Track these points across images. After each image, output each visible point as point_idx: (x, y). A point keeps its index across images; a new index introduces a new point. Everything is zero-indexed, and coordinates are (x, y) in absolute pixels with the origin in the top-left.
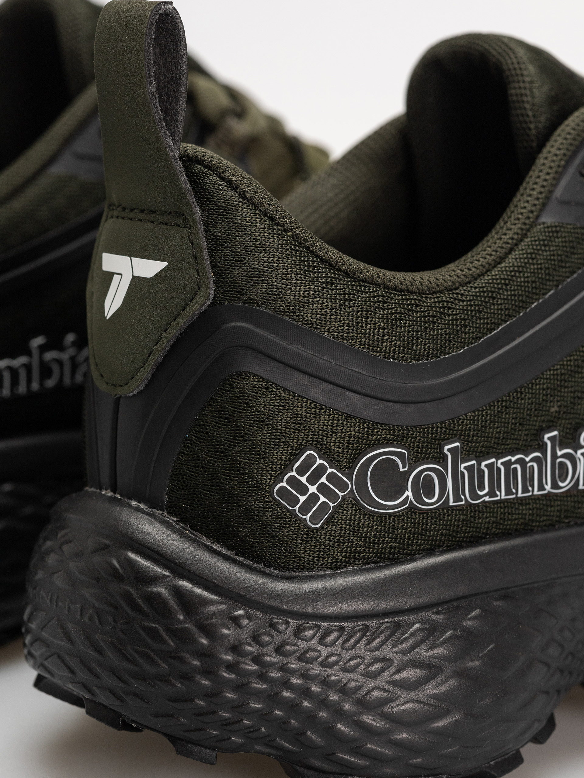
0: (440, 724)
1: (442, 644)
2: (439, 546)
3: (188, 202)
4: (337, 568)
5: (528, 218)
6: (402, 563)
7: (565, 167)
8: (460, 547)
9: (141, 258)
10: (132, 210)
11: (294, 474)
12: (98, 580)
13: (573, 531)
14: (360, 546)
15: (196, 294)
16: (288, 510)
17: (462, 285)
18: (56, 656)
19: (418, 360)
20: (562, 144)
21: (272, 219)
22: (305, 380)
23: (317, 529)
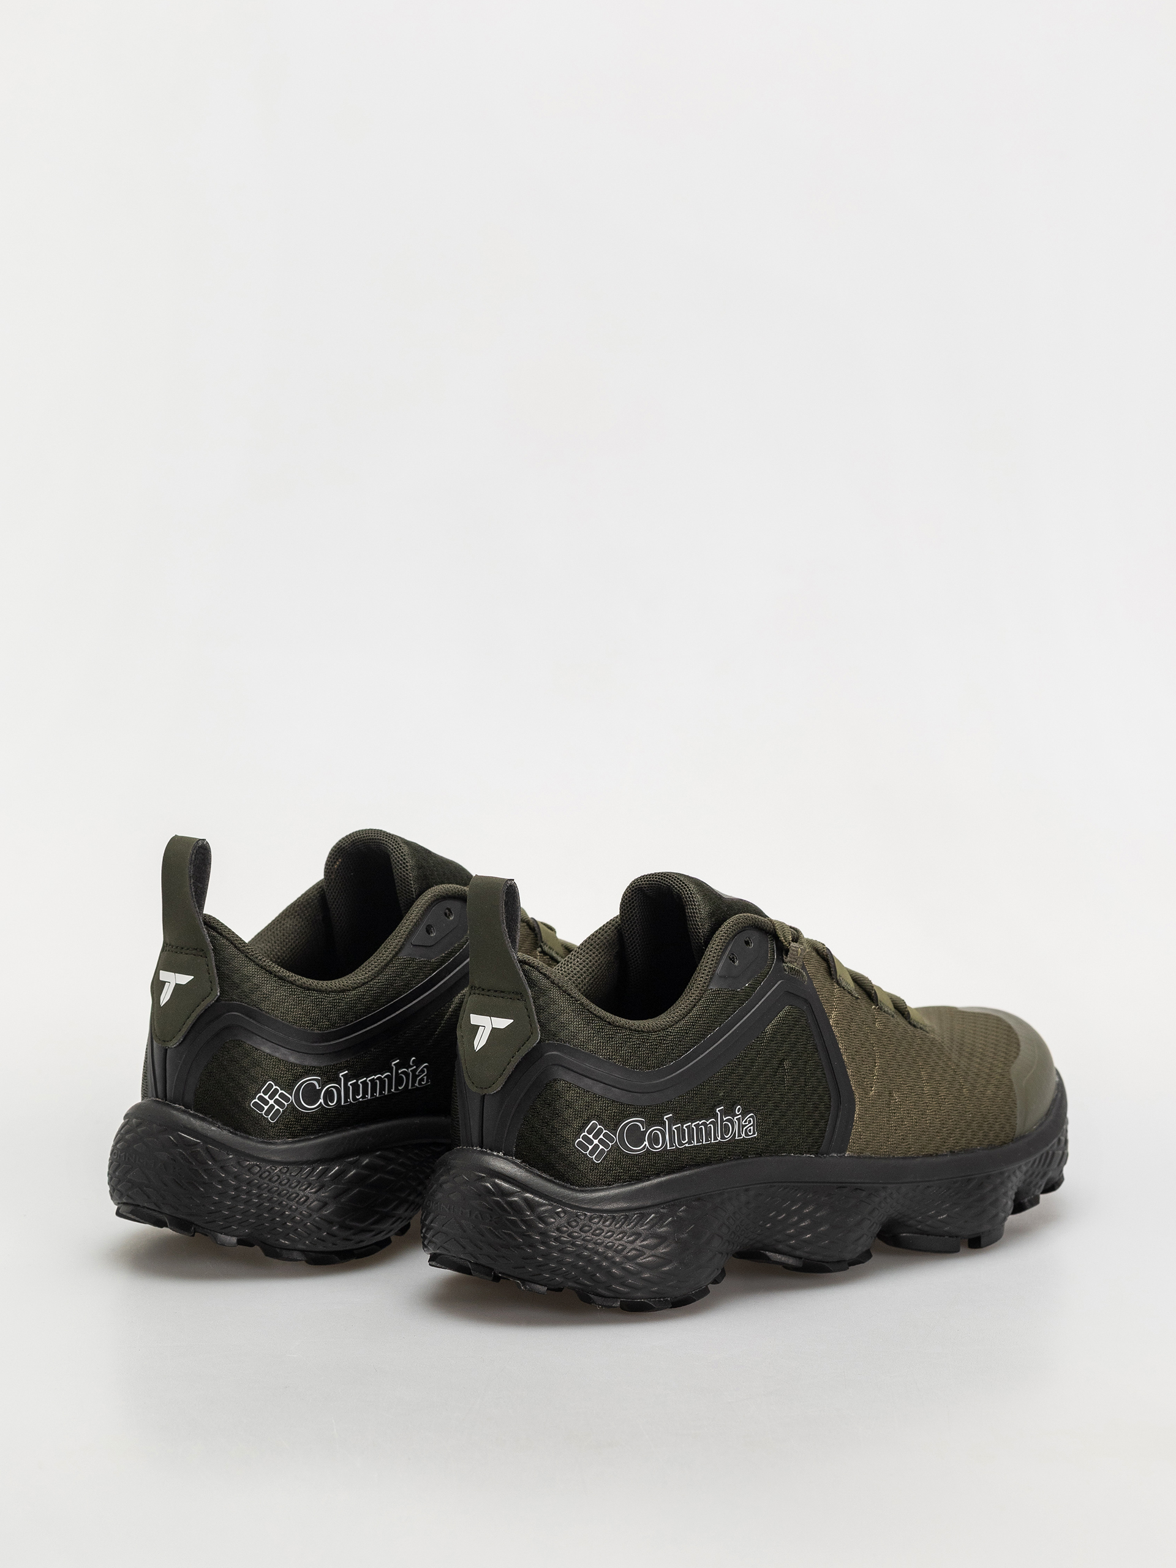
0: (667, 1268)
1: (667, 1225)
2: (662, 1172)
3: (525, 987)
4: (609, 1185)
5: (703, 986)
6: (644, 1182)
7: (721, 956)
8: (674, 1172)
9: (497, 1017)
10: (489, 991)
11: (586, 1133)
12: (480, 1195)
13: (734, 1162)
14: (621, 1172)
15: (530, 1037)
16: (583, 1154)
17: (671, 1026)
18: (453, 1240)
19: (649, 1069)
20: (719, 942)
21: (569, 995)
22: (590, 1082)
23: (599, 1164)
